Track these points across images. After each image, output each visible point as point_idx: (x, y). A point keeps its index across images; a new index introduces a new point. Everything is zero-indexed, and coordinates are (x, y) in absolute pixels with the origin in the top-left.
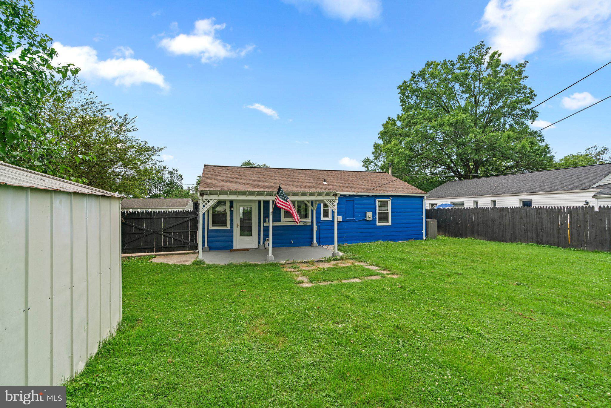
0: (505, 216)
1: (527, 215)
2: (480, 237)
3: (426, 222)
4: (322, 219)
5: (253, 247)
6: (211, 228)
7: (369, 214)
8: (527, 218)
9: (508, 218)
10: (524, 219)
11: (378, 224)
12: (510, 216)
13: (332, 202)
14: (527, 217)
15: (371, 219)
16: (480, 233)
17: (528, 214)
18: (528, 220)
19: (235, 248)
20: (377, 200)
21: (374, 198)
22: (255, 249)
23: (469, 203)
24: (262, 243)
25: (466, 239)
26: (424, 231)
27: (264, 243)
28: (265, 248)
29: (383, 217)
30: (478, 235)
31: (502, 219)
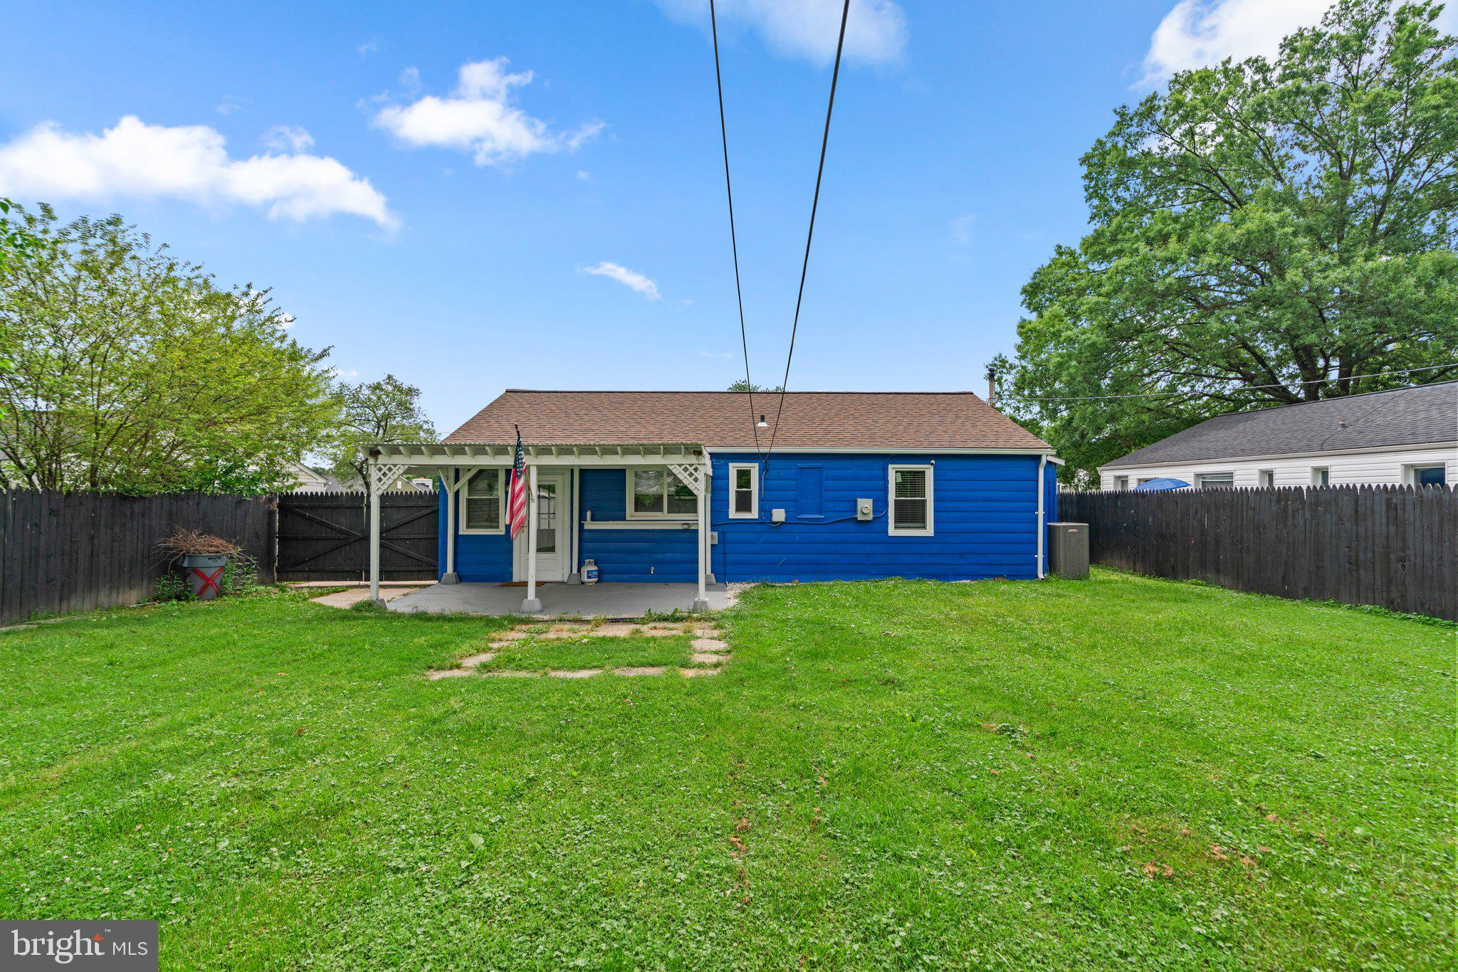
0: (1293, 516)
1: (1357, 511)
2: (1222, 580)
3: (1050, 532)
4: (733, 514)
5: (558, 578)
6: (463, 531)
7: (865, 506)
8: (1357, 524)
9: (1301, 521)
10: (1348, 525)
11: (892, 531)
12: (1308, 515)
13: (691, 469)
14: (1357, 518)
15: (870, 517)
16: (1221, 568)
17: (1362, 509)
18: (1362, 530)
19: (515, 579)
20: (890, 466)
21: (881, 462)
22: (562, 583)
23: (1246, 476)
24: (575, 571)
25: (1183, 586)
26: (1040, 556)
27: (579, 571)
28: (583, 583)
29: (910, 513)
30: (1218, 571)
31: (1285, 526)
